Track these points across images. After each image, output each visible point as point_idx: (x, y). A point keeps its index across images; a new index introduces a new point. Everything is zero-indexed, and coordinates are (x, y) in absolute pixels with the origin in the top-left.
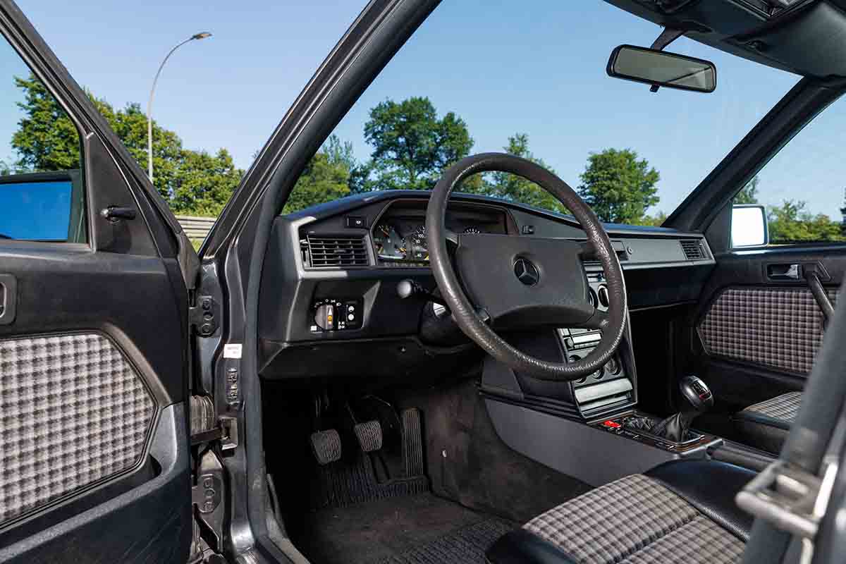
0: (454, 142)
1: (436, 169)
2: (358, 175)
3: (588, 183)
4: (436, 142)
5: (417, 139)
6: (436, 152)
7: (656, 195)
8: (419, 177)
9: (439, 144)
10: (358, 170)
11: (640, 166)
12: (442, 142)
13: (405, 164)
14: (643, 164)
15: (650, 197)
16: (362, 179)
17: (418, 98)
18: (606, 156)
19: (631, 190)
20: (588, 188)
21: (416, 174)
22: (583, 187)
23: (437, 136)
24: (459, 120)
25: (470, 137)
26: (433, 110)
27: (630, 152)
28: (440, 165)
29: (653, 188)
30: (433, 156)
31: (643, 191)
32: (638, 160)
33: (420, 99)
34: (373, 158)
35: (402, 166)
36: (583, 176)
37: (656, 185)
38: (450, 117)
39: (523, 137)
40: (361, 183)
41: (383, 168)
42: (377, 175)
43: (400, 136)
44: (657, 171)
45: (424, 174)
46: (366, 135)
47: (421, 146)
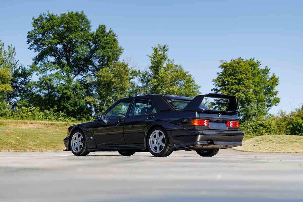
0: (105, 50)
1: (90, 72)
2: (20, 76)
3: (220, 86)
4: (90, 49)
5: (74, 46)
6: (91, 57)
7: (277, 96)
8: (75, 80)
9: (93, 51)
10: (20, 71)
11: (263, 72)
12: (95, 49)
13: (63, 67)
14: (266, 71)
15: (272, 98)
16: (23, 79)
17: (74, 12)
18: (235, 65)
19: (256, 93)
20: (219, 91)
21: (72, 76)
22: (216, 90)
23: (91, 44)
24: (110, 32)
25: (119, 46)
26: (88, 22)
27: (255, 61)
28: (93, 69)
29: (274, 91)
30: (88, 61)
31: (266, 94)
32: (262, 67)
33: (77, 14)
34: (34, 61)
35: (60, 69)
36: (216, 81)
37: (276, 88)
38: (102, 29)
39: (164, 47)
40: (21, 83)
41: (44, 71)
42: (38, 77)
43: (59, 43)
44: (276, 77)
45: (79, 77)
46: (29, 41)
47: (77, 52)
